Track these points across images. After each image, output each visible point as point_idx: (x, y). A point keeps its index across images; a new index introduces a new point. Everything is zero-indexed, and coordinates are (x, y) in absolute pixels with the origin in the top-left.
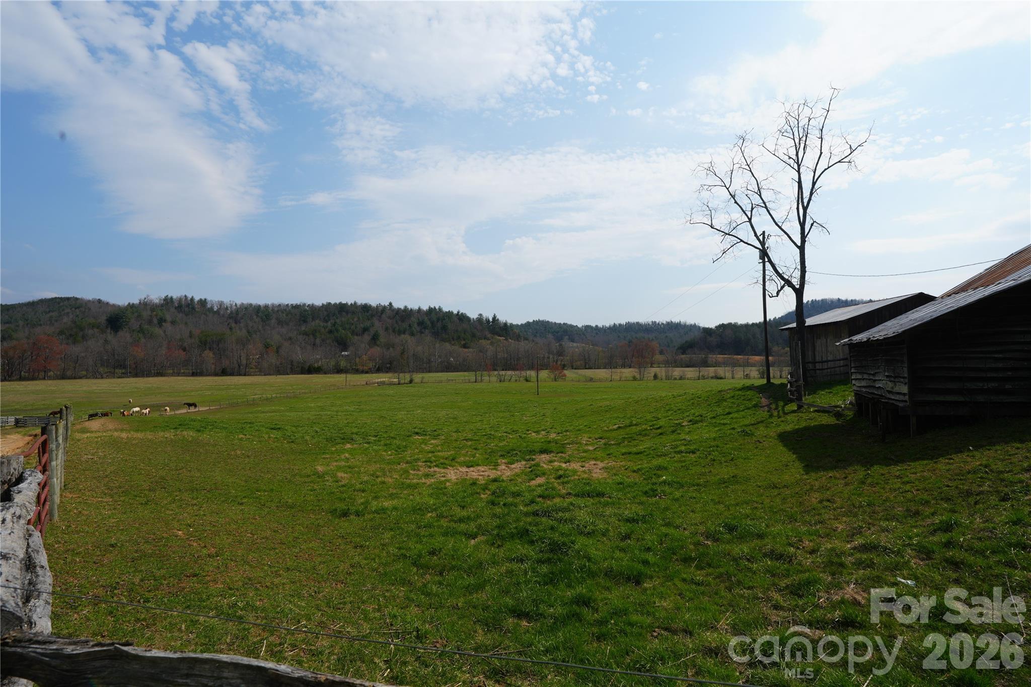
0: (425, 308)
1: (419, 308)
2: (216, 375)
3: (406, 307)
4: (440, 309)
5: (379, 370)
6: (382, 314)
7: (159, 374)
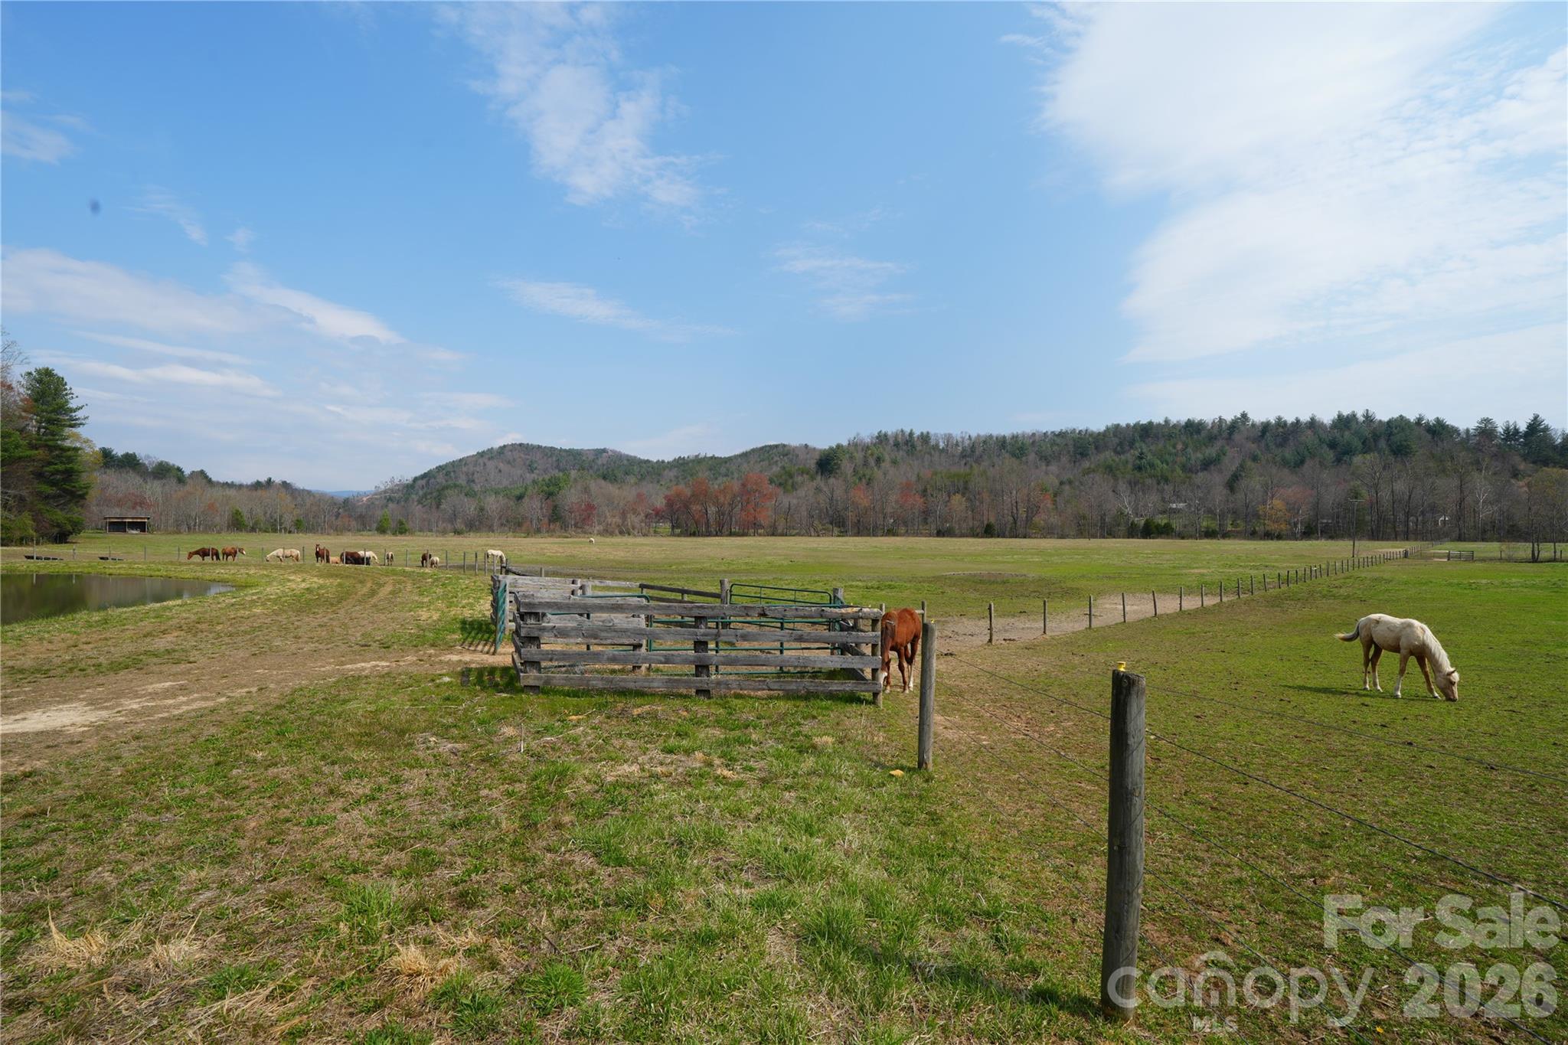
0: (1327, 417)
1: (1313, 419)
2: (974, 534)
3: (1279, 419)
4: (1368, 418)
5: (1309, 533)
6: (1231, 434)
7: (891, 532)
